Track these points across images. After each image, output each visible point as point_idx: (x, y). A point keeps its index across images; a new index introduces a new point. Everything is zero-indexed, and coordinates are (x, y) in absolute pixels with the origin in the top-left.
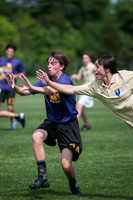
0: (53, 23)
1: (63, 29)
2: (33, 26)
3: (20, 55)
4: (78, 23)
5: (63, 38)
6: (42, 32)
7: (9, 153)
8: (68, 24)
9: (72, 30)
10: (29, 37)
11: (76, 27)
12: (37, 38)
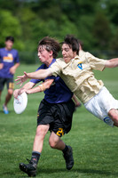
0: (51, 16)
1: (59, 21)
2: (33, 19)
3: (21, 45)
4: (73, 16)
5: (60, 29)
6: (41, 24)
7: (12, 132)
8: (64, 17)
9: (68, 23)
10: (30, 29)
11: (72, 20)
12: (37, 30)
